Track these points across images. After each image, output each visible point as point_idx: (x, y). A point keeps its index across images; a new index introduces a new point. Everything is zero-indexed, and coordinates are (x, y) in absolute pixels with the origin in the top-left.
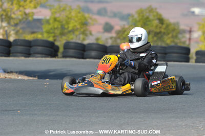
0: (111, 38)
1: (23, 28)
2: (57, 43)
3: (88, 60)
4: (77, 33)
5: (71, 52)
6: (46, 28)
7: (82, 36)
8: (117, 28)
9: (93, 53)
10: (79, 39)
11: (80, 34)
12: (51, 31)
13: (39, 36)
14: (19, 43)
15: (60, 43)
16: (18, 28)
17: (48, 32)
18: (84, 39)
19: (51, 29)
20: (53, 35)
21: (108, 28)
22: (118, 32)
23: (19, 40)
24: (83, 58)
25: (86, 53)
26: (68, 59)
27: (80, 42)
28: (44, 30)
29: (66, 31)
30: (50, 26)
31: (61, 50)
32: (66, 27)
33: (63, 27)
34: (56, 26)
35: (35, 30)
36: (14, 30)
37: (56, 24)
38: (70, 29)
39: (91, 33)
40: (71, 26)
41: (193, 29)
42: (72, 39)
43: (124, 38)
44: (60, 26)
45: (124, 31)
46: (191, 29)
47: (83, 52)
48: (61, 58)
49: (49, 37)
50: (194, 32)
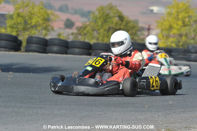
0: (72, 34)
2: (20, 38)
3: (50, 54)
4: (39, 28)
5: (34, 46)
6: (9, 23)
7: (44, 32)
8: (78, 24)
9: (55, 48)
10: (41, 34)
11: (42, 30)
12: (15, 26)
13: (3, 31)
15: (23, 38)
17: (12, 27)
18: (46, 35)
19: (15, 24)
20: (16, 30)
21: (69, 24)
22: (79, 29)
24: (45, 52)
25: (48, 48)
26: (30, 53)
27: (42, 37)
28: (8, 25)
29: (29, 26)
30: (13, 22)
31: (24, 44)
32: (29, 22)
33: (26, 22)
34: (19, 22)
37: (20, 20)
38: (33, 24)
39: (53, 29)
40: (34, 21)
41: (151, 27)
42: (34, 34)
43: (85, 34)
44: (23, 22)
45: (85, 28)
46: (149, 26)
47: (45, 47)
48: (23, 52)
49: (13, 32)
50: (152, 29)
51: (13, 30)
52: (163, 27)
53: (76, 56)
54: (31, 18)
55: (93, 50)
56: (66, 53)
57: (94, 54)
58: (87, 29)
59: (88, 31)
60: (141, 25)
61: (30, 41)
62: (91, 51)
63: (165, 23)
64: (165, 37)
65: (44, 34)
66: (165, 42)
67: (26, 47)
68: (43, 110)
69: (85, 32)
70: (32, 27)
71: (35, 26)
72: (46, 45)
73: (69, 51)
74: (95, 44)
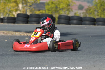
0: (83, 13)
1: (34, 8)
2: (54, 16)
3: (72, 25)
4: (64, 10)
5: (63, 21)
6: (47, 7)
7: (67, 12)
8: (86, 7)
9: (75, 22)
10: (66, 14)
11: (66, 11)
12: (50, 9)
13: (44, 12)
14: (33, 16)
15: (56, 16)
16: (32, 7)
18: (68, 14)
19: (50, 8)
20: (51, 11)
22: (87, 10)
23: (33, 14)
24: (69, 24)
25: (71, 21)
26: (61, 25)
27: (66, 15)
29: (58, 9)
30: (49, 7)
31: (57, 19)
32: (58, 7)
34: (53, 7)
35: (41, 9)
36: (29, 9)
39: (72, 11)
42: (62, 14)
43: (91, 13)
44: (55, 6)
49: (49, 13)
51: (49, 11)
53: (87, 26)
54: (59, 5)
55: (97, 22)
56: (81, 24)
57: (97, 24)
58: (91, 10)
59: (92, 11)
61: (60, 17)
62: (95, 23)
65: (67, 13)
67: (58, 21)
68: (71, 58)
69: (90, 12)
71: (62, 9)
72: (70, 20)
73: (83, 23)
74: (97, 18)
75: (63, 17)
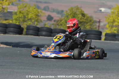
0: (53, 24)
3: (41, 37)
4: (33, 20)
5: (31, 32)
7: (36, 23)
9: (44, 33)
10: (34, 24)
12: (18, 19)
13: (11, 22)
15: (24, 26)
17: (16, 20)
19: (18, 18)
21: (50, 18)
24: (38, 35)
25: (39, 33)
26: (29, 36)
28: (14, 18)
29: (26, 19)
30: (17, 16)
31: (25, 30)
32: (27, 17)
33: (25, 17)
34: (20, 16)
37: (21, 15)
38: (29, 18)
39: (41, 21)
40: (30, 16)
41: (101, 21)
44: (23, 16)
45: (61, 21)
46: (100, 20)
47: (38, 32)
48: (24, 35)
49: (17, 22)
50: (101, 22)
51: (17, 21)
52: (109, 21)
54: (28, 14)
56: (51, 36)
59: (63, 23)
60: (95, 19)
61: (28, 28)
63: (111, 18)
64: (110, 27)
66: (110, 30)
67: (26, 32)
69: (61, 23)
70: (29, 20)
71: (30, 19)
73: (53, 35)
75: (31, 27)
